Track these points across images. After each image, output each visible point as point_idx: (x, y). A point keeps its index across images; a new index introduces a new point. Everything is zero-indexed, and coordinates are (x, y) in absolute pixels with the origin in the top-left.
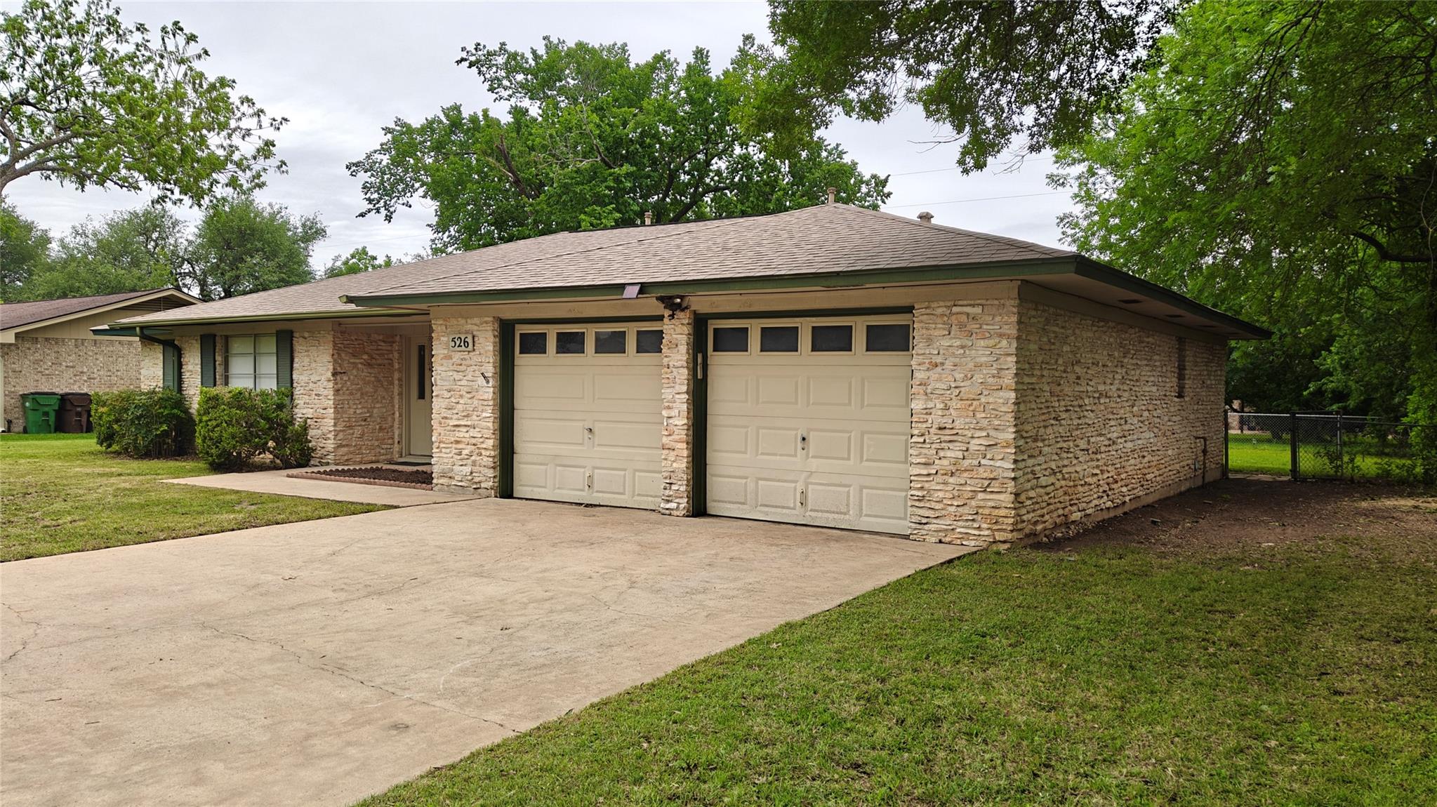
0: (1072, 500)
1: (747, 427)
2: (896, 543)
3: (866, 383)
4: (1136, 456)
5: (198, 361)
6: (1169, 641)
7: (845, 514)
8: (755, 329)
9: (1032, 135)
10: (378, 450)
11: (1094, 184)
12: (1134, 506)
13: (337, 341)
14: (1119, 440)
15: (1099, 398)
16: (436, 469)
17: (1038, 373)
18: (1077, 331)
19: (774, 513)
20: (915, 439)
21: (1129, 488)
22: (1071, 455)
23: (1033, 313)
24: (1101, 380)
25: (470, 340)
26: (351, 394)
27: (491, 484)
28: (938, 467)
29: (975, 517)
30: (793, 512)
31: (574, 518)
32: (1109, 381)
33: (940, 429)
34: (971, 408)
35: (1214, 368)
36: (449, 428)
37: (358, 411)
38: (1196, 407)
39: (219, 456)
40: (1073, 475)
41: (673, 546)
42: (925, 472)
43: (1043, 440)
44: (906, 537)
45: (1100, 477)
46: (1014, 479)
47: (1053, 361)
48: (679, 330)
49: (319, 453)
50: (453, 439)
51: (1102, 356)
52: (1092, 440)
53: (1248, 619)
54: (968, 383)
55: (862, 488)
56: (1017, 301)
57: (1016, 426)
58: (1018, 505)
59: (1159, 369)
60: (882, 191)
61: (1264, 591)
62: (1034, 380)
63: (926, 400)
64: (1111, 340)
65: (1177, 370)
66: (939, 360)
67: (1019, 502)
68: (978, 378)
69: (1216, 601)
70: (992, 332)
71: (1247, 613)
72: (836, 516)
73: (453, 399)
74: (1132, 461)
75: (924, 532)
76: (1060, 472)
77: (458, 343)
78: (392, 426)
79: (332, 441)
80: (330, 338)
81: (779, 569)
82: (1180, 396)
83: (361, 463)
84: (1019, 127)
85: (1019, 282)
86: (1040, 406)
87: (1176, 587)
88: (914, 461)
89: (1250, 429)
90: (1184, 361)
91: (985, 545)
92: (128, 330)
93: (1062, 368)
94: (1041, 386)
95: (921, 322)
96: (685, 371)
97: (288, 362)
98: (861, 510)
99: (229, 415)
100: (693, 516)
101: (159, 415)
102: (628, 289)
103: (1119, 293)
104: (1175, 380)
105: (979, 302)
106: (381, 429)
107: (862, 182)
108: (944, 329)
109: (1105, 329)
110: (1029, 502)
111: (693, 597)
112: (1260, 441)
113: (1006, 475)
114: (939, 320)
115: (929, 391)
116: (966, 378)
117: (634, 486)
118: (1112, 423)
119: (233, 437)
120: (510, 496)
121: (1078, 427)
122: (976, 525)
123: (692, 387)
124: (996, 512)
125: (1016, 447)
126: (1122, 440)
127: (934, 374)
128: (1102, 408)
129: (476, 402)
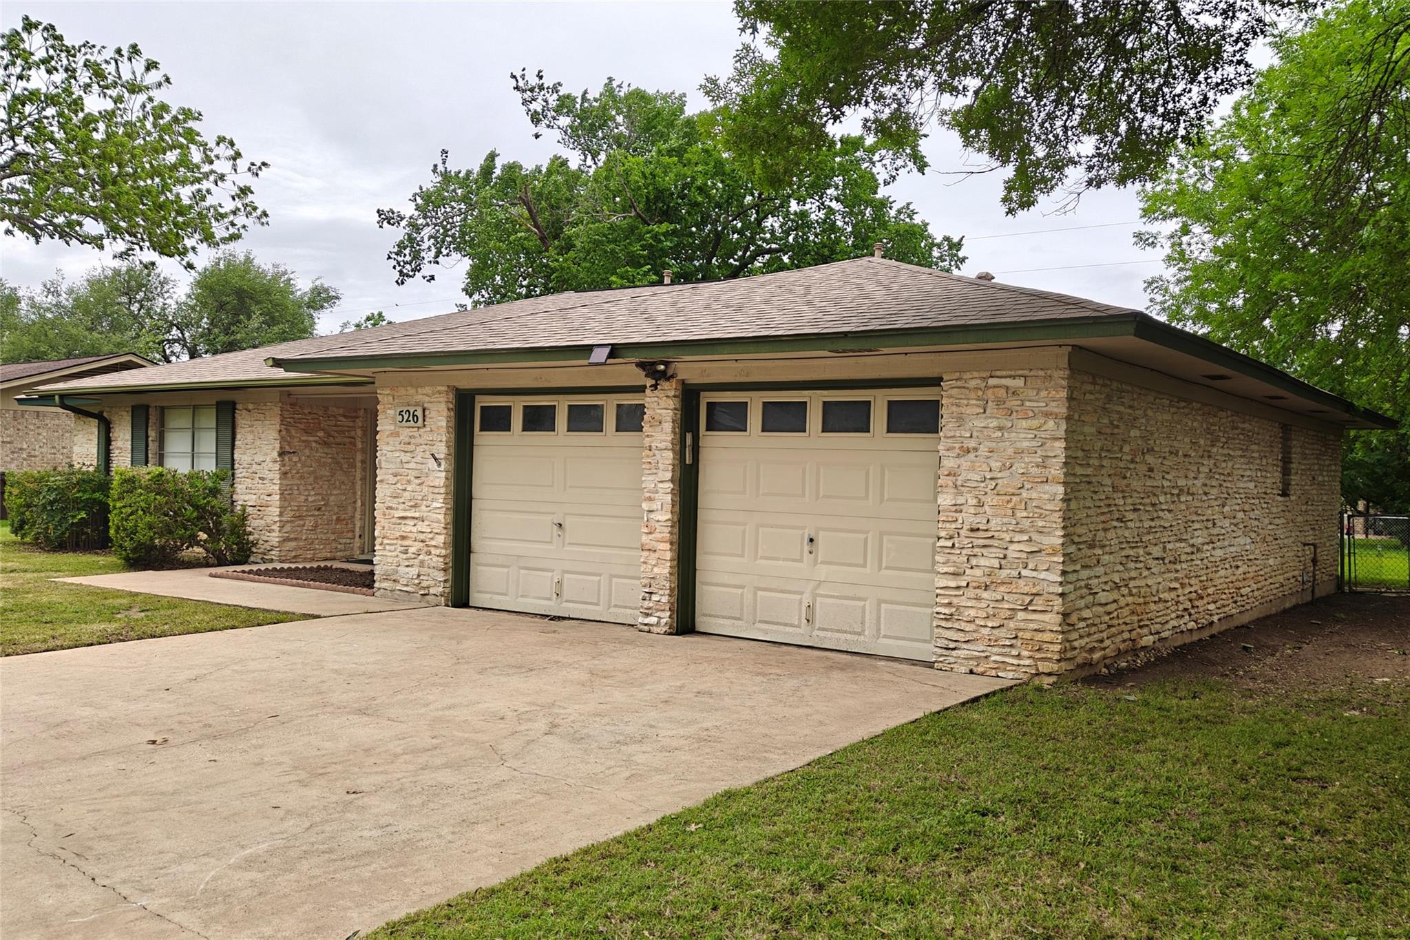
0: (1142, 620)
1: (745, 524)
2: (915, 673)
3: (887, 472)
4: (1227, 566)
5: (128, 436)
6: (1234, 824)
7: (859, 634)
8: (755, 403)
9: (1090, 168)
10: (334, 545)
11: (1189, 245)
12: (1224, 628)
13: (286, 414)
14: (1206, 547)
15: (1178, 495)
16: (378, 570)
17: (1096, 462)
18: (1150, 413)
19: (776, 632)
20: (942, 543)
21: (1218, 604)
22: (1141, 565)
23: (1090, 387)
24: (1181, 474)
25: (419, 413)
26: (302, 478)
27: (441, 589)
28: (969, 579)
29: (1014, 641)
30: (798, 630)
31: (529, 634)
32: (1191, 475)
33: (972, 530)
34: (1010, 506)
35: (1327, 463)
36: (394, 520)
37: (310, 499)
38: (1304, 508)
39: (134, 550)
40: (1143, 590)
41: (632, 675)
42: (953, 584)
43: (1103, 547)
44: (930, 665)
45: (1180, 592)
46: (1062, 595)
47: (1116, 448)
48: (663, 404)
49: (262, 547)
50: (398, 534)
51: (1183, 444)
52: (1169, 546)
53: (1344, 791)
54: (1006, 474)
55: (880, 602)
56: (1067, 372)
57: (1064, 528)
58: (1066, 628)
59: (1258, 461)
60: (956, 255)
61: (1370, 748)
62: (1089, 471)
63: (956, 495)
64: (1195, 424)
65: (1280, 464)
66: (972, 444)
67: (1069, 625)
68: (1019, 468)
69: (1306, 763)
70: (1036, 410)
71: (1345, 781)
72: (849, 637)
73: (399, 486)
74: (1222, 573)
75: (952, 660)
76: (1126, 586)
77: (406, 417)
78: (354, 517)
79: (277, 534)
80: (277, 410)
81: (753, 708)
82: (1285, 494)
83: (312, 560)
84: (1077, 159)
85: (1070, 348)
86: (1098, 504)
87: (1257, 741)
88: (940, 570)
89: (1376, 533)
90: (1290, 453)
91: (1025, 677)
92: (46, 399)
93: (1129, 458)
94: (1099, 479)
95: (951, 397)
96: (670, 454)
97: (229, 439)
98: (879, 630)
99: (146, 501)
100: (677, 634)
101: (76, 501)
102: (596, 351)
103: (1202, 366)
104: (1278, 475)
105: (1021, 372)
106: (338, 520)
107: (933, 245)
108: (978, 406)
109: (1186, 411)
110: (1082, 624)
111: (623, 748)
112: (1387, 547)
113: (1051, 589)
114: (973, 395)
115: (959, 483)
116: (1004, 467)
117: (610, 595)
118: (1196, 526)
119: (150, 527)
120: (465, 605)
121: (1150, 530)
122: (1015, 652)
123: (678, 474)
124: (1039, 636)
125: (1064, 555)
126: (1209, 547)
127: (965, 463)
128: (1183, 507)
129: (425, 489)
